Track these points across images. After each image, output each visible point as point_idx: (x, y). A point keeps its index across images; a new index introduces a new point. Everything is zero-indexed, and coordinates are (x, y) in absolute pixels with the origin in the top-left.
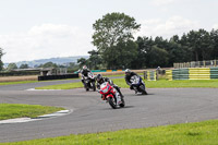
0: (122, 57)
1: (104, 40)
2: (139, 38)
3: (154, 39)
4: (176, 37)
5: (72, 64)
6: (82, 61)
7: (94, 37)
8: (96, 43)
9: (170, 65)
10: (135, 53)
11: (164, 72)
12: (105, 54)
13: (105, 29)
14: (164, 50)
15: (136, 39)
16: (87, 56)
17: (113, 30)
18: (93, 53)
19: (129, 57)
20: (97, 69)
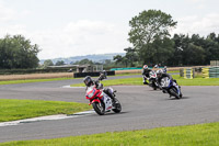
0: (158, 55)
1: (140, 37)
2: (176, 35)
3: (190, 37)
4: (213, 35)
5: (108, 61)
6: (119, 58)
7: (130, 34)
8: (132, 40)
9: (207, 63)
10: (171, 51)
11: (200, 70)
12: (141, 51)
13: (142, 26)
14: (200, 48)
15: (172, 37)
16: (123, 53)
17: (149, 27)
18: (129, 50)
19: (165, 54)
20: (133, 66)
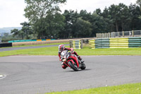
0: (50, 28)
1: (34, 13)
2: (66, 11)
3: (79, 12)
4: (98, 11)
5: (6, 34)
6: (16, 32)
7: (25, 10)
8: (28, 15)
9: (93, 35)
10: (62, 25)
11: (87, 42)
12: (36, 25)
13: (36, 3)
14: (88, 22)
15: (62, 13)
16: (20, 27)
17: (42, 4)
18: (25, 24)
19: (57, 28)
20: (28, 38)
